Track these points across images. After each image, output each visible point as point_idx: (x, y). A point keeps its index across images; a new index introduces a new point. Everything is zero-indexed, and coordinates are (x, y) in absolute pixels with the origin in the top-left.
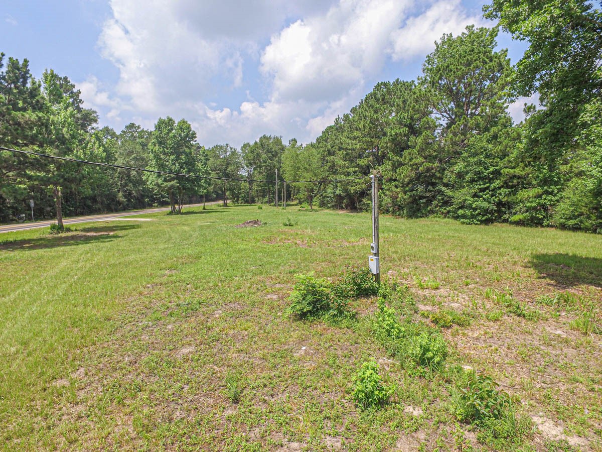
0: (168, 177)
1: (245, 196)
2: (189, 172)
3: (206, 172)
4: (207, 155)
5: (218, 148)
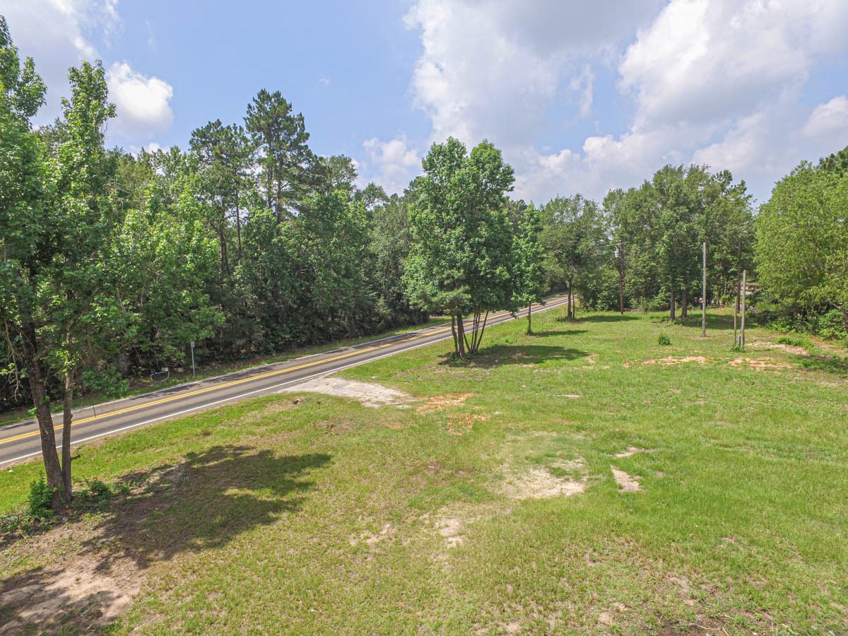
0: (448, 278)
1: (609, 295)
2: (494, 264)
3: (536, 257)
4: (537, 220)
5: (560, 204)
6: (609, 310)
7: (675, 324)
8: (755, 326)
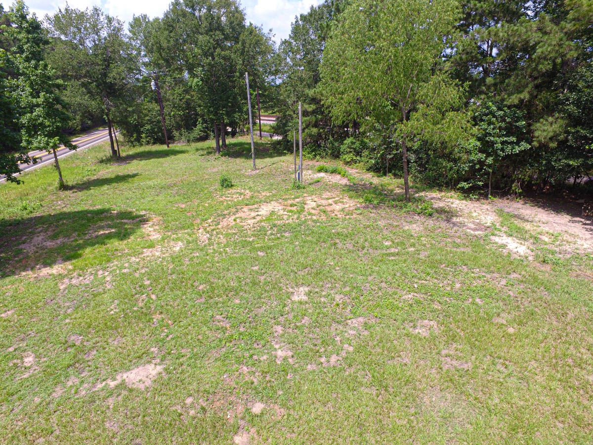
6: (154, 143)
7: (222, 156)
8: (286, 153)
